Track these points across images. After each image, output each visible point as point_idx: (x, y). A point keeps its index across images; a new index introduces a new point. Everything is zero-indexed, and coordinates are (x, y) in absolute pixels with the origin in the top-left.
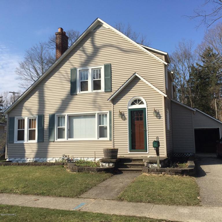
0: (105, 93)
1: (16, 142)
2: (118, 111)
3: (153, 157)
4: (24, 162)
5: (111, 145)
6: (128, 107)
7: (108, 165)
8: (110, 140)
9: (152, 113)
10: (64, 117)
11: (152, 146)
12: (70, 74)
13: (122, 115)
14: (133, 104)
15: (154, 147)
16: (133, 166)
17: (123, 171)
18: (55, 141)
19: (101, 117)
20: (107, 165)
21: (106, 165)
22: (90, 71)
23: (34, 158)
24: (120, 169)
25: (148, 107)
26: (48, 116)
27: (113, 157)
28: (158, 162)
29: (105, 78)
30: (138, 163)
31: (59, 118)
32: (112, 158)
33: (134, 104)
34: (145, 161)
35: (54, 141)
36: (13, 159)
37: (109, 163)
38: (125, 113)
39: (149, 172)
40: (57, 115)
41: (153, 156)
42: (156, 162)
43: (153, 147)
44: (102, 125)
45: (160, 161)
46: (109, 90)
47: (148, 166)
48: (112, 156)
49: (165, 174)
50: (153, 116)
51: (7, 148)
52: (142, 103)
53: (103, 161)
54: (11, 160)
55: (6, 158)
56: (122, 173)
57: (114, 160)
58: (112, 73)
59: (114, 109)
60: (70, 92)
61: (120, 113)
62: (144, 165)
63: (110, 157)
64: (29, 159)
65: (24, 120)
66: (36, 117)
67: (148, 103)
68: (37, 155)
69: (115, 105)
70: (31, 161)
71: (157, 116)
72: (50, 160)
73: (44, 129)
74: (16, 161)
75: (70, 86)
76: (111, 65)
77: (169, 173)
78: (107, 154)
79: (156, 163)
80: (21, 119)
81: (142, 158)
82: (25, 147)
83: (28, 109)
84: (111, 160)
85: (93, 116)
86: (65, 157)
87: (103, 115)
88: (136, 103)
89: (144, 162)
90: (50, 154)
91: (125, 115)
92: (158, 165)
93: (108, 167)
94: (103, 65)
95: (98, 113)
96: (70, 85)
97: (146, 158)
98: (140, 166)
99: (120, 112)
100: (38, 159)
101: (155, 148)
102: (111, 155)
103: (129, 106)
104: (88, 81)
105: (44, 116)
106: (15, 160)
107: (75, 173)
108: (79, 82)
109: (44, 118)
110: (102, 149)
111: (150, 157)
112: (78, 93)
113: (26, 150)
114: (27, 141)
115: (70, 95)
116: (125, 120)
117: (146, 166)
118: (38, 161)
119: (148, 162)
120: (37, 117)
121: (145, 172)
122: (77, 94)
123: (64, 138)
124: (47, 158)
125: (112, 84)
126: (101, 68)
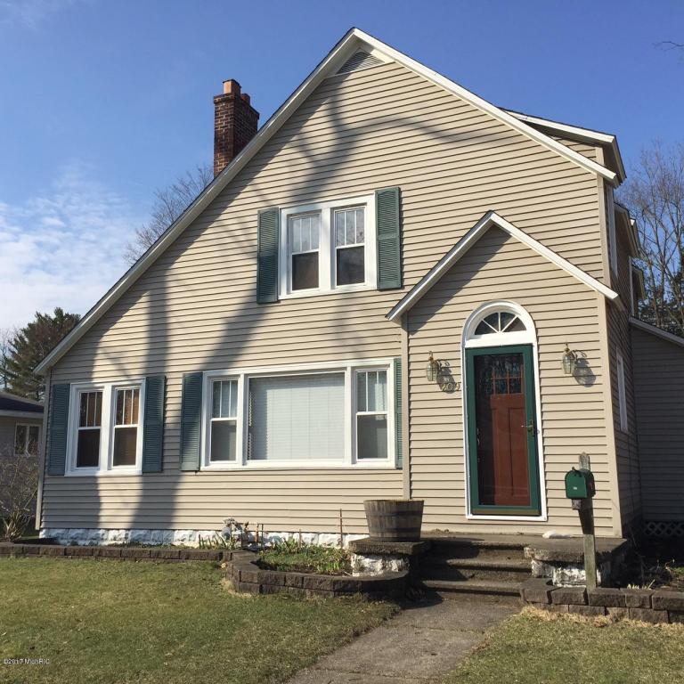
0: (378, 293)
1: (73, 470)
2: (427, 357)
3: (566, 537)
4: (95, 542)
5: (400, 485)
6: (464, 344)
7: (384, 568)
8: (398, 469)
9: (559, 365)
10: (235, 383)
11: (563, 494)
12: (256, 230)
13: (440, 372)
14: (482, 329)
15: (573, 499)
16: (483, 574)
17: (441, 594)
18: (203, 468)
19: (365, 382)
20: (379, 565)
21: (375, 568)
22: (326, 216)
23: (129, 530)
24: (429, 583)
25: (542, 341)
26: (181, 381)
27: (404, 535)
28: (591, 559)
29: (377, 240)
30: (502, 561)
31: (216, 385)
32: (400, 540)
33: (488, 331)
34: (533, 556)
35: (199, 471)
36: (60, 531)
37: (386, 556)
38: (452, 364)
39: (550, 602)
40: (210, 377)
41: (563, 532)
42: (578, 559)
43: (568, 497)
44: (367, 413)
45: (597, 555)
46: (394, 284)
47: (545, 577)
48: (398, 530)
49: (622, 615)
50: (561, 373)
51: (43, 492)
52: (518, 326)
53: (363, 549)
54: (54, 533)
55: (37, 528)
56: (439, 600)
57: (407, 547)
58: (405, 221)
59: (412, 351)
60: (255, 293)
61: (431, 364)
62: (529, 570)
63: (388, 535)
64: (112, 534)
65: (100, 394)
66: (140, 384)
67: (539, 324)
68: (140, 520)
69: (415, 336)
70: (121, 539)
71: (577, 377)
72: (183, 537)
73: (164, 424)
74: (72, 538)
75: (255, 274)
76: (400, 192)
77: (641, 611)
78: (378, 520)
79: (580, 566)
80: (92, 391)
81: (520, 541)
82: (100, 488)
83: (113, 355)
84: (393, 544)
85: (335, 377)
86: (233, 527)
87: (372, 375)
88: (495, 324)
89: (530, 559)
90: (182, 516)
91: (453, 371)
92: (588, 574)
93: (381, 573)
94: (373, 192)
95: (353, 368)
96: (255, 267)
97: (537, 540)
98: (512, 575)
99: (431, 359)
100: (142, 532)
101: (577, 502)
102: (394, 525)
103: (466, 336)
104: (317, 253)
105: (166, 379)
106: (66, 536)
107: (248, 595)
108: (288, 257)
109: (166, 386)
110: (362, 500)
111: (551, 537)
112: (283, 295)
113: (103, 500)
114: (109, 469)
115: (256, 305)
116: (452, 391)
117: (540, 577)
118: (144, 540)
119: (546, 558)
120: (144, 382)
121: (533, 603)
122: (279, 301)
123: (234, 459)
124: (174, 530)
125: (405, 262)
126: (365, 204)
